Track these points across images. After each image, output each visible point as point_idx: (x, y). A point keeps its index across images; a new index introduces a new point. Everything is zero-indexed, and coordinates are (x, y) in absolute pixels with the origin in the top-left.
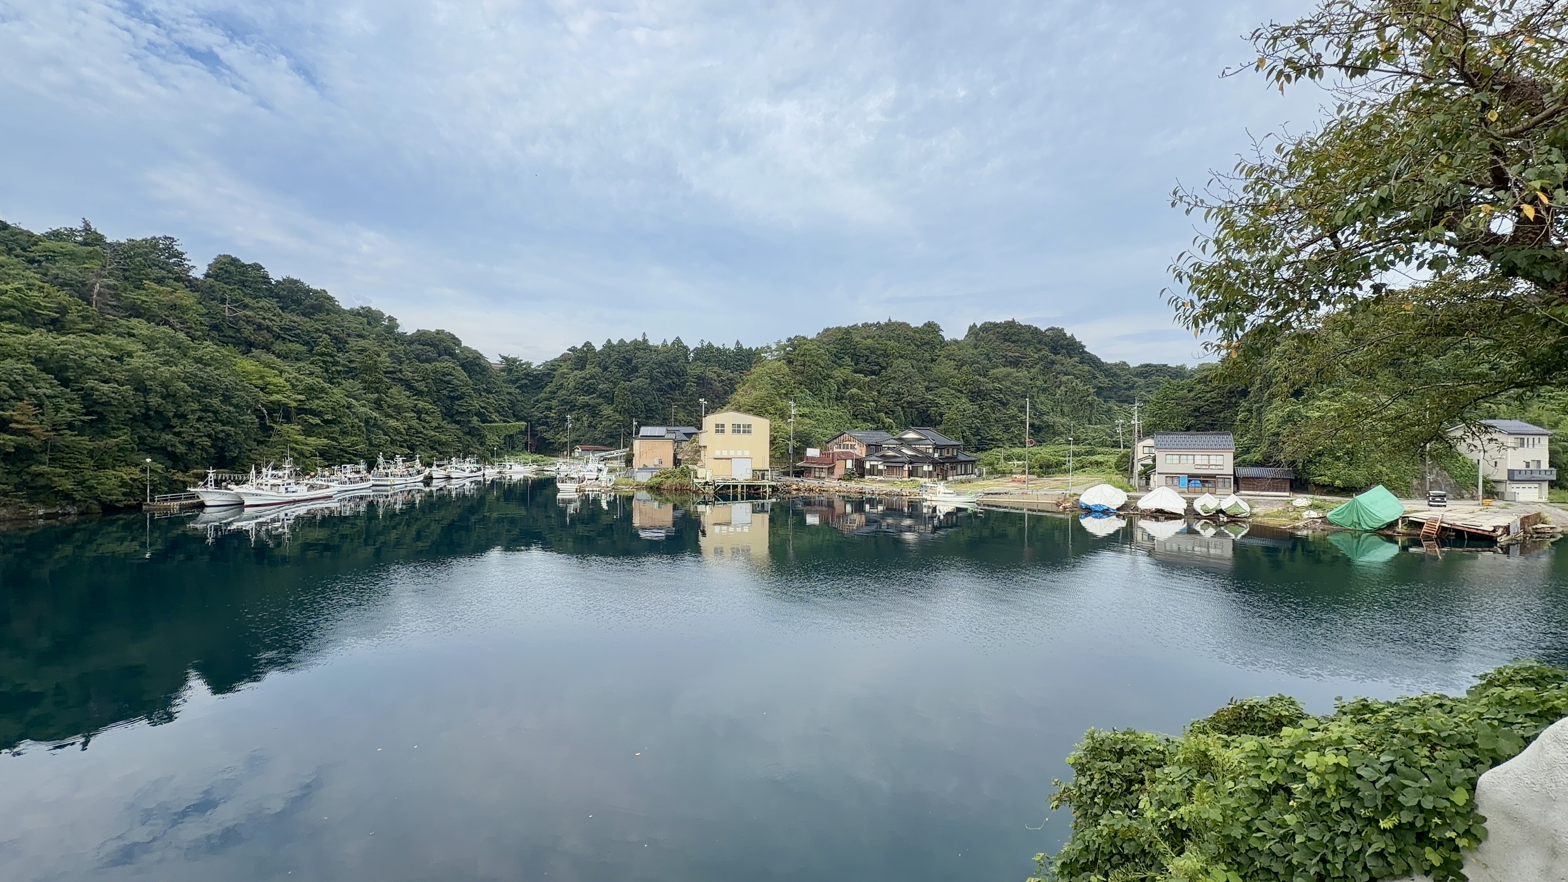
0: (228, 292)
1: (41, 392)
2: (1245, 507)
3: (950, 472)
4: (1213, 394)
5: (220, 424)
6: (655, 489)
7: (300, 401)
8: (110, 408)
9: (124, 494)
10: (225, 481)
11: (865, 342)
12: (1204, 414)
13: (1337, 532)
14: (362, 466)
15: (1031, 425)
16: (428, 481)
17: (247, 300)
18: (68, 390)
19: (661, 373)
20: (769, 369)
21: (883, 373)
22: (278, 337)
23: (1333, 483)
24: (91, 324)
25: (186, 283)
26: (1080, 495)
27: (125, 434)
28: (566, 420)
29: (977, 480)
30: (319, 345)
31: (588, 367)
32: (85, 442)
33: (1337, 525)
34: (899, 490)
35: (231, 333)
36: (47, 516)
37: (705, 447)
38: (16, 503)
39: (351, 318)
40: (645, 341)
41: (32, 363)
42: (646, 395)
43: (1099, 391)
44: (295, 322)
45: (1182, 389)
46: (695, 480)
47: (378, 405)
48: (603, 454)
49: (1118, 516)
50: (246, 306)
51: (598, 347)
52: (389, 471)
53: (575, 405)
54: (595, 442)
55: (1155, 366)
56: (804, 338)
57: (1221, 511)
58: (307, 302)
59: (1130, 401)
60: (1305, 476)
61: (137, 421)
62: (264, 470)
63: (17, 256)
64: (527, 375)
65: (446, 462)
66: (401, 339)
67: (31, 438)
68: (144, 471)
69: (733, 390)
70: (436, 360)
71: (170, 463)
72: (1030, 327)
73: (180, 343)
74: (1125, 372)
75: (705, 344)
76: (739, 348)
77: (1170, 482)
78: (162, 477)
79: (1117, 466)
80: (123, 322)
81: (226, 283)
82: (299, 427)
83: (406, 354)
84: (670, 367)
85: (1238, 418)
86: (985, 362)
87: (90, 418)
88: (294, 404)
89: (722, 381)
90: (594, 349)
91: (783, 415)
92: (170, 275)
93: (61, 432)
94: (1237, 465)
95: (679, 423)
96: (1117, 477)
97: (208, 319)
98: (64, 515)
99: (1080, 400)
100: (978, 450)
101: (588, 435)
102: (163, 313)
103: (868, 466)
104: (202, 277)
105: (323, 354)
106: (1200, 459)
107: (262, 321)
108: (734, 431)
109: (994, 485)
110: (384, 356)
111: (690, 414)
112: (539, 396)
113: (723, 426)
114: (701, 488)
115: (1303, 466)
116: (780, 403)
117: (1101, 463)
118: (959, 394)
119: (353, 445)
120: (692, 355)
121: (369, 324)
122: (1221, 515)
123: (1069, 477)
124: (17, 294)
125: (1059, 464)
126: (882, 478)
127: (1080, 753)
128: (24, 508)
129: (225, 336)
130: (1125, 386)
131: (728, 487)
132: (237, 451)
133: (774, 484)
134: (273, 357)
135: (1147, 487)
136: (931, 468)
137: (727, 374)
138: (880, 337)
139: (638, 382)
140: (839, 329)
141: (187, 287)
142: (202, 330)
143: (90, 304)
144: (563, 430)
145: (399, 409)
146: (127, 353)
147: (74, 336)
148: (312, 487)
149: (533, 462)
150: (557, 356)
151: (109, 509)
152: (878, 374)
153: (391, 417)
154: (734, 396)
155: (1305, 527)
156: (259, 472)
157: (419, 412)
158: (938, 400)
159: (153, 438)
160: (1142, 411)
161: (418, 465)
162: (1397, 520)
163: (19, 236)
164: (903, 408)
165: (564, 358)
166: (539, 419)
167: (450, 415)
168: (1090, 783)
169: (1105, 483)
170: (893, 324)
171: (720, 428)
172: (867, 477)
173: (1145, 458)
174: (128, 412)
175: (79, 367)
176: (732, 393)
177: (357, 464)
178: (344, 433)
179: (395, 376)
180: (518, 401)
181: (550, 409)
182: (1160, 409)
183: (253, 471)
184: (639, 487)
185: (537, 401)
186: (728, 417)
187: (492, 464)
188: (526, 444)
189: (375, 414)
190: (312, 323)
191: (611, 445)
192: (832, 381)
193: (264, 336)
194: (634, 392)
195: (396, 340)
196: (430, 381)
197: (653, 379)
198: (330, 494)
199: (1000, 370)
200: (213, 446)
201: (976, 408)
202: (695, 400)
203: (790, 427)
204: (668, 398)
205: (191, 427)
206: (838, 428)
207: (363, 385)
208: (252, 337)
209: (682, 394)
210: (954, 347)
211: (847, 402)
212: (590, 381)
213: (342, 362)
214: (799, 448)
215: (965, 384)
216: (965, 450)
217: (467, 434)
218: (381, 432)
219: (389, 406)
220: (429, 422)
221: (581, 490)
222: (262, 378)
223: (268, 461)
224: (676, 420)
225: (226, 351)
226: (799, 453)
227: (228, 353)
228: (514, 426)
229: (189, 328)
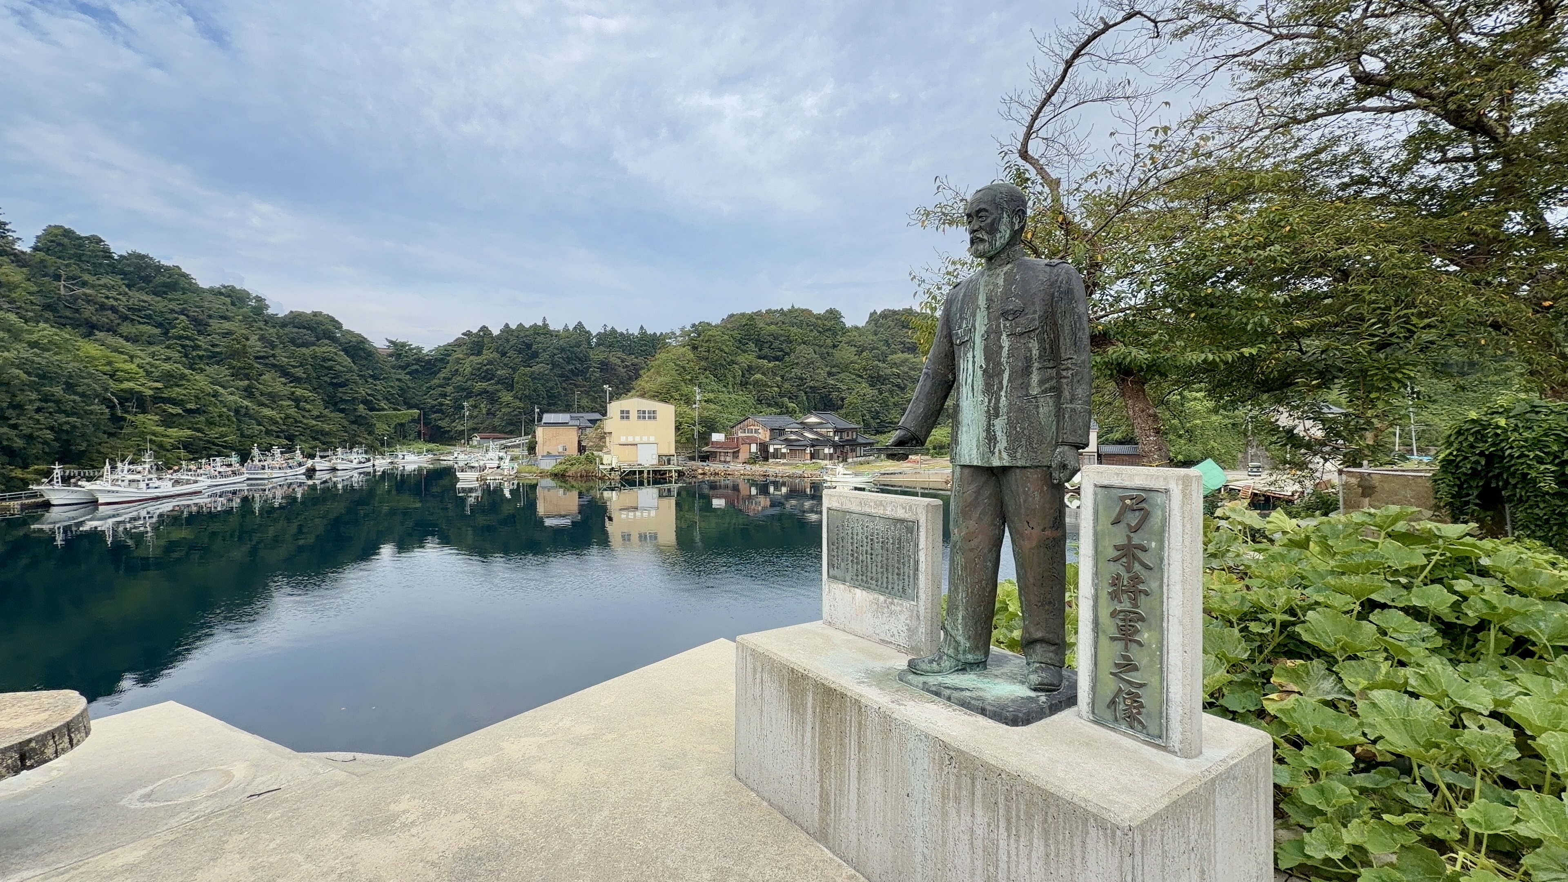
0: (62, 267)
3: (850, 454)
5: (63, 415)
6: (560, 477)
7: (157, 389)
10: (74, 477)
11: (768, 328)
14: (234, 459)
16: (311, 473)
17: (86, 277)
19: (563, 358)
20: (674, 355)
21: (787, 358)
22: (125, 318)
25: (12, 258)
28: (463, 408)
29: (874, 461)
30: (175, 327)
31: (485, 352)
34: (801, 472)
35: (68, 313)
37: (610, 433)
39: (211, 298)
40: (546, 325)
42: (547, 381)
44: (144, 302)
46: (601, 467)
47: (249, 393)
48: (504, 442)
50: (84, 284)
51: (496, 332)
52: (266, 464)
53: (472, 392)
54: (494, 429)
56: (709, 324)
58: (159, 279)
62: (119, 464)
64: (418, 360)
65: (330, 453)
66: (271, 321)
69: (638, 376)
70: (313, 344)
71: (6, 459)
73: (11, 325)
75: (608, 329)
76: (643, 333)
81: (59, 258)
82: (157, 418)
83: (279, 337)
84: (572, 353)
86: (884, 348)
88: (150, 393)
89: (627, 366)
90: (491, 333)
91: (688, 401)
94: (1101, 443)
95: (582, 409)
97: (40, 298)
100: (878, 432)
101: (487, 423)
103: (771, 450)
104: (29, 251)
105: (180, 337)
107: (106, 301)
108: (639, 417)
110: (254, 339)
111: (594, 400)
112: (432, 383)
113: (628, 412)
114: (607, 474)
116: (685, 389)
118: (859, 379)
119: (223, 436)
120: (594, 340)
121: (234, 304)
126: (785, 461)
129: (60, 317)
131: (634, 472)
132: (85, 444)
133: (680, 468)
134: (121, 340)
136: (832, 451)
137: (631, 359)
138: (784, 323)
139: (540, 368)
140: (743, 315)
141: (13, 262)
142: (33, 311)
144: (459, 418)
145: (273, 397)
148: (177, 482)
149: (427, 451)
150: (451, 340)
152: (782, 360)
153: (264, 405)
154: (639, 382)
156: (114, 468)
157: (297, 401)
158: (839, 385)
161: (298, 456)
162: (1221, 488)
164: (806, 393)
165: (458, 343)
166: (433, 407)
167: (332, 403)
170: (796, 310)
171: (625, 415)
172: (770, 460)
176: (636, 378)
177: (228, 456)
178: (210, 423)
179: (267, 361)
180: (409, 387)
181: (444, 395)
183: (108, 466)
184: (543, 474)
185: (430, 387)
186: (633, 403)
187: (382, 454)
188: (419, 432)
189: (245, 403)
190: (166, 302)
191: (511, 432)
192: (736, 366)
193: (108, 317)
194: (535, 378)
195: (266, 322)
196: (309, 366)
197: (554, 365)
198: (198, 489)
199: (898, 355)
200: (56, 439)
201: (876, 392)
202: (599, 386)
203: (695, 413)
204: (571, 384)
205: (30, 418)
206: (743, 413)
207: (231, 371)
208: (94, 318)
209: (585, 380)
210: (855, 333)
211: (751, 387)
212: (488, 367)
213: (204, 346)
214: (705, 433)
215: (865, 369)
216: (865, 432)
217: (353, 422)
218: (254, 422)
219: (262, 394)
220: (309, 411)
221: (482, 479)
222: (109, 363)
223: (122, 455)
224: (579, 406)
225: (66, 334)
226: (704, 438)
227: (68, 336)
228: (405, 414)
229: (20, 308)
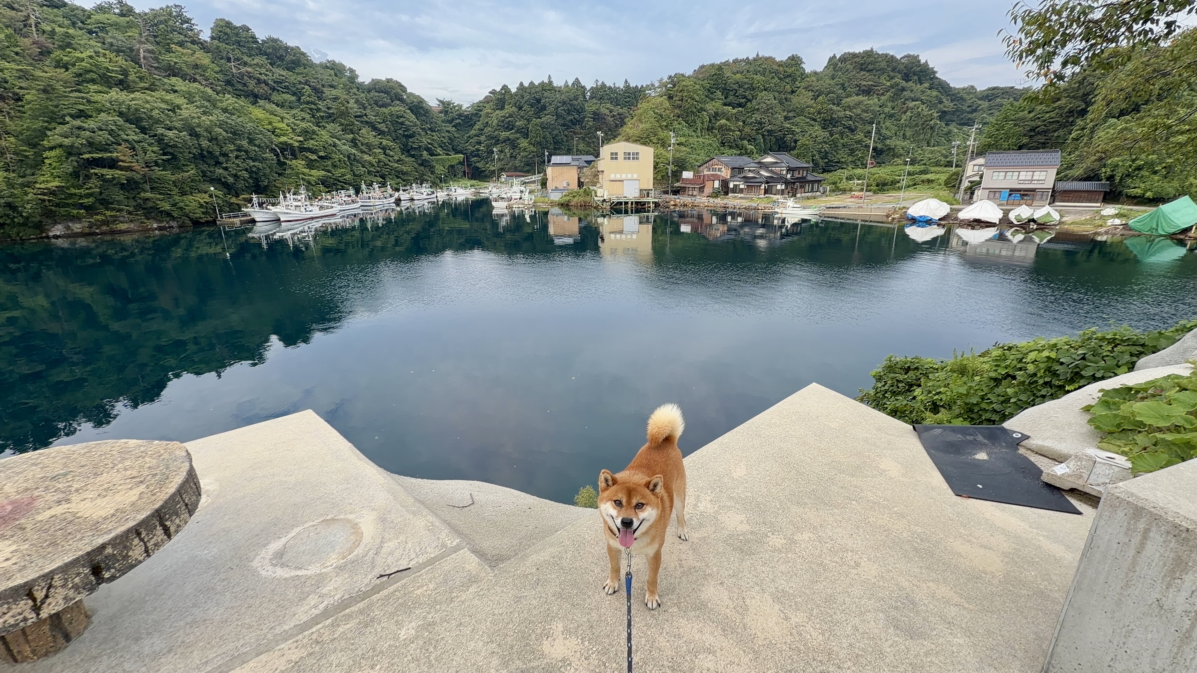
0: (230, 51)
1: (130, 138)
2: (1056, 216)
3: (799, 190)
4: (1052, 114)
5: (251, 161)
6: (565, 206)
7: (300, 141)
8: (177, 150)
9: (203, 213)
10: (264, 203)
11: (735, 77)
12: (1039, 133)
13: (1134, 236)
14: (352, 192)
15: (874, 149)
16: (398, 202)
17: (246, 58)
18: (147, 136)
19: (564, 110)
20: (653, 104)
21: (749, 105)
22: (273, 89)
23: (1144, 194)
24: (146, 83)
25: (200, 45)
26: (908, 208)
27: (192, 169)
28: (493, 152)
29: (820, 196)
30: (304, 95)
31: (506, 107)
32: (168, 175)
33: (1136, 231)
34: (756, 205)
35: (240, 87)
36: (160, 229)
37: (603, 171)
38: (138, 219)
39: (322, 71)
40: (550, 82)
41: (118, 116)
42: (553, 130)
43: (943, 115)
44: (283, 76)
45: (1022, 111)
46: (596, 198)
47: (354, 143)
48: (523, 179)
49: (939, 225)
50: (245, 64)
51: (514, 90)
52: (370, 195)
53: (499, 140)
54: (516, 169)
55: (1002, 89)
56: (683, 75)
57: (1033, 220)
58: (288, 58)
59: (969, 123)
60: (1120, 189)
61: (197, 159)
62: (288, 195)
63: (80, 29)
64: (460, 115)
65: (408, 187)
66: (360, 87)
67: (134, 173)
68: (211, 196)
69: (623, 123)
70: (390, 105)
71: (225, 190)
72: (886, 55)
73: (210, 96)
74: (971, 96)
75: (599, 83)
76: (627, 87)
77: (992, 196)
78: (223, 201)
79: (947, 183)
80: (166, 80)
81: (227, 44)
82: (303, 162)
83: (368, 100)
84: (571, 105)
85: (1071, 136)
86: (840, 91)
87: (167, 157)
88: (297, 144)
89: (614, 116)
90: (510, 91)
91: (664, 144)
92: (187, 39)
93: (152, 168)
94: (1058, 180)
95: (579, 152)
96: (945, 193)
97: (222, 76)
98: (170, 227)
99: (923, 124)
100: (824, 171)
101: (511, 164)
102: (191, 72)
103: (731, 185)
104: (208, 40)
105: (308, 103)
106: (1025, 175)
107: (260, 76)
108: (625, 158)
109: (834, 200)
110: (352, 104)
111: (588, 144)
112: (471, 133)
113: (616, 154)
114: (600, 204)
115: (1121, 180)
116: (662, 134)
117: (932, 181)
118: (813, 122)
119: (343, 175)
120: (589, 94)
121: (336, 75)
122: (1032, 223)
123: (901, 194)
124: (91, 61)
125: (894, 183)
126: (742, 195)
127: (880, 370)
128: (144, 223)
129: (236, 90)
130: (968, 110)
131: (621, 203)
132: (267, 181)
133: (657, 200)
134: (274, 106)
135: (970, 201)
136: (783, 187)
137: (618, 110)
138: (748, 71)
139: (547, 119)
140: (712, 65)
141: (201, 49)
142: (220, 86)
143: (141, 67)
144: (491, 160)
145: (369, 146)
146: (177, 106)
147: (139, 93)
148: (321, 208)
149: (471, 186)
150: (482, 98)
151: (196, 223)
152: (744, 106)
153: (364, 152)
154: (625, 128)
155: (1106, 233)
156: (285, 197)
157: (384, 149)
158: (794, 128)
159: (210, 172)
160: (980, 132)
161: (390, 191)
162: (1192, 226)
163: (76, 11)
164: (763, 136)
165: (487, 100)
166: (472, 152)
167: (406, 150)
168: (884, 386)
169: (932, 198)
170: (761, 59)
171: (614, 156)
172: (730, 195)
173: (974, 176)
174: (190, 153)
175: (149, 118)
176: (622, 126)
177: (348, 190)
178: (334, 166)
179: (362, 120)
180: (455, 137)
181: (479, 143)
182: (998, 130)
183: (281, 196)
184: (553, 204)
185: (469, 137)
186: (620, 147)
187: (441, 188)
188: (464, 172)
189: (354, 151)
190: (295, 76)
191: (528, 172)
192: (705, 113)
193: (262, 89)
194: (544, 128)
195: (358, 89)
196: (388, 122)
197: (558, 116)
198: (334, 213)
199: (853, 98)
200: (250, 177)
201: (827, 134)
202: (592, 133)
203: (670, 154)
204: (571, 132)
205: (233, 163)
206: (709, 154)
207: (341, 127)
208: (256, 90)
209: (582, 128)
210: (814, 78)
211: (717, 131)
212: (509, 119)
213: (323, 109)
214: (676, 171)
215: (819, 113)
216: (813, 171)
217: (421, 165)
218: (360, 165)
219: (362, 145)
220: (392, 157)
221: (509, 207)
222: (270, 123)
223: (288, 189)
224: (578, 150)
225: (242, 102)
226: (676, 176)
227: (243, 104)
228: (454, 158)
229: (212, 84)
